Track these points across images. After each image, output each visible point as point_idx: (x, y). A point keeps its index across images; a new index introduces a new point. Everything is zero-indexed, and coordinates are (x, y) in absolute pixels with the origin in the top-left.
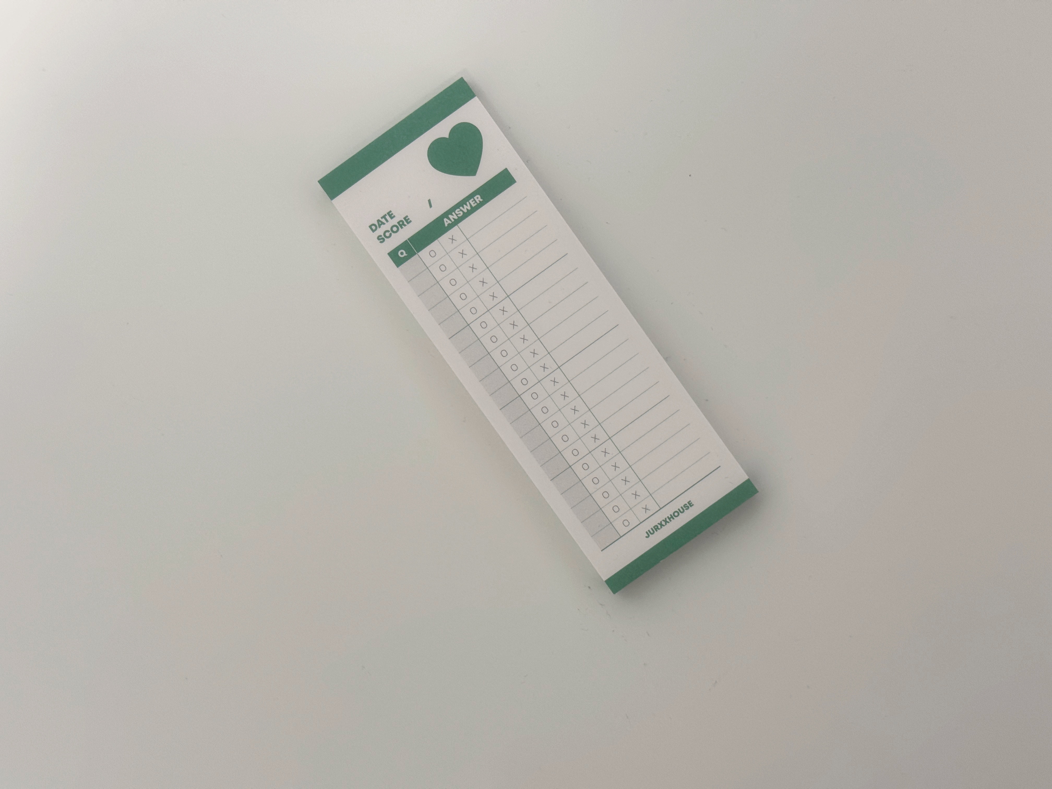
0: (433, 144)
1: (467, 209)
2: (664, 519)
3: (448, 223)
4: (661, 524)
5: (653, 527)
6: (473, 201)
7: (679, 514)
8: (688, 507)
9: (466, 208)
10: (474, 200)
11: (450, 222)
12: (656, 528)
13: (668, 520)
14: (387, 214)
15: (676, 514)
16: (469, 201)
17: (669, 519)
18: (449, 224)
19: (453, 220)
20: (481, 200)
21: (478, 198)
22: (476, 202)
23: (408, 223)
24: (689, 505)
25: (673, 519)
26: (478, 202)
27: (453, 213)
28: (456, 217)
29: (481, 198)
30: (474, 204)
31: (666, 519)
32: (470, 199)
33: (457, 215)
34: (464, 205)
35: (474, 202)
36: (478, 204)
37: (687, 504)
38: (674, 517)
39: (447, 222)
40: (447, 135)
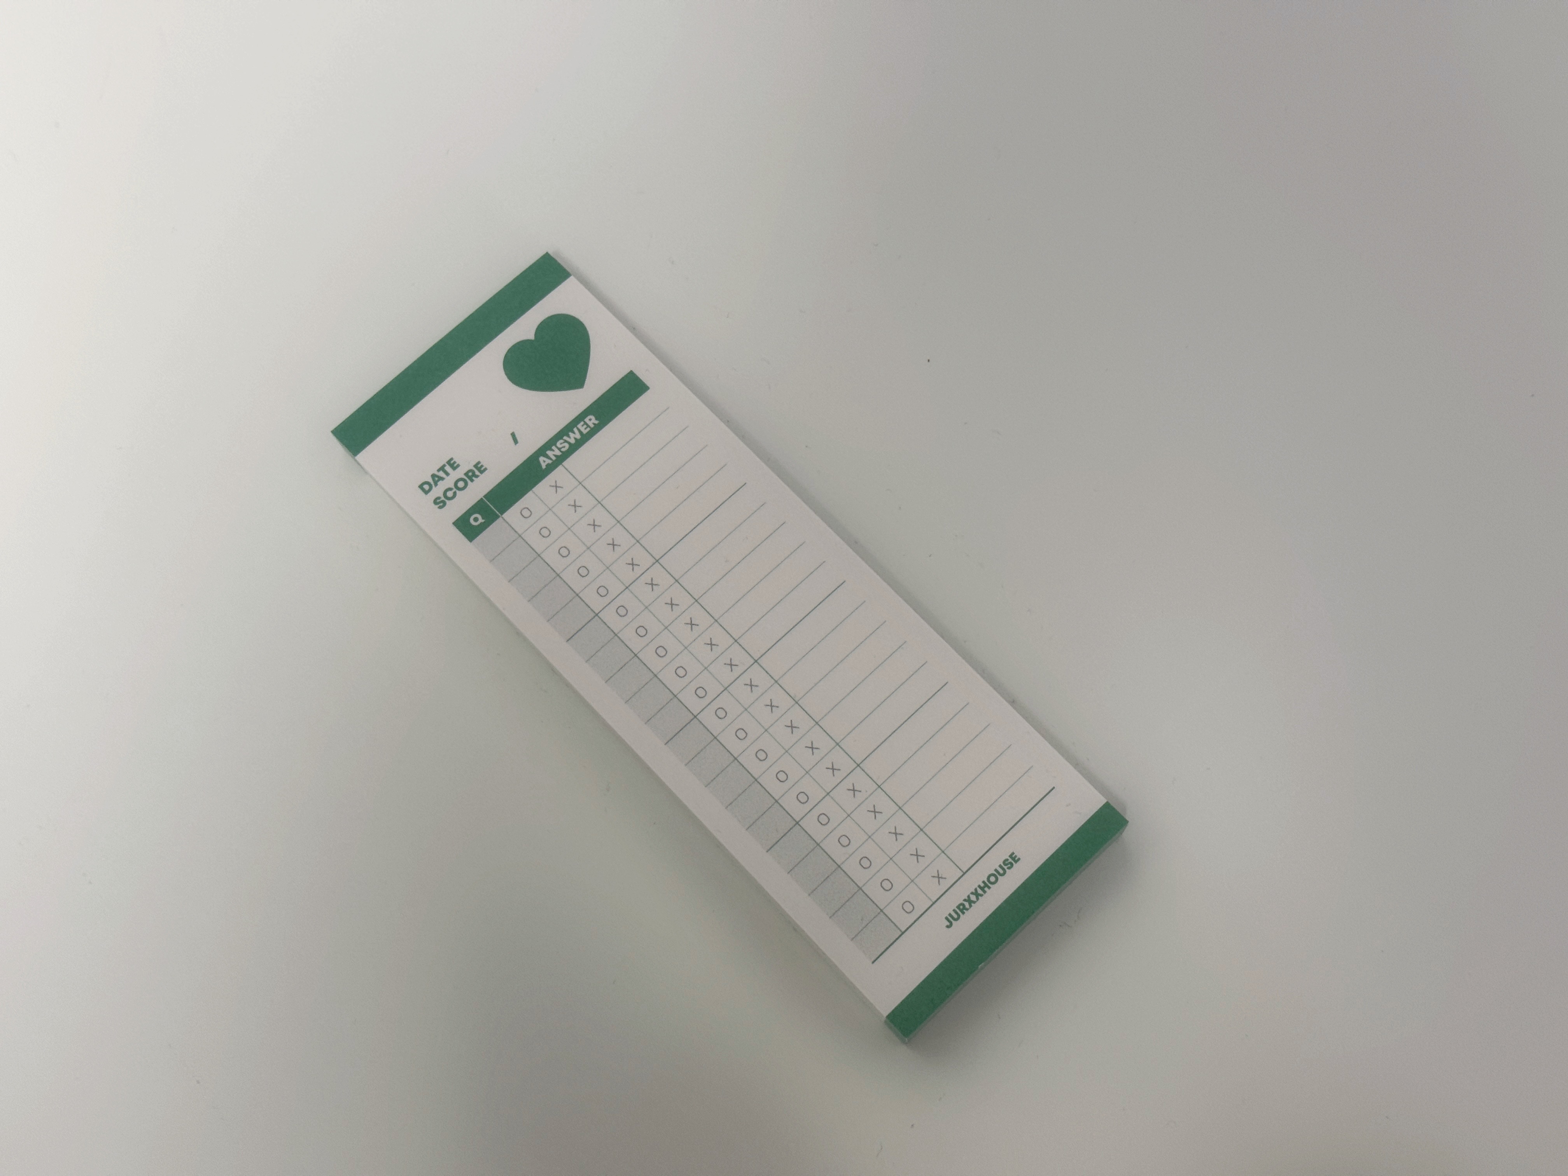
0: (510, 351)
1: (575, 439)
2: (974, 891)
3: (546, 463)
4: (968, 900)
5: (957, 907)
6: (583, 426)
7: (997, 879)
8: (1012, 865)
9: (573, 437)
10: (585, 423)
11: (550, 462)
12: (962, 908)
13: (980, 891)
14: (447, 464)
15: (992, 879)
16: (578, 426)
17: (982, 889)
18: (548, 465)
19: (554, 458)
20: (597, 422)
21: (591, 420)
22: (588, 426)
23: (482, 472)
24: (1012, 860)
25: (989, 888)
26: (592, 426)
27: (554, 448)
28: (558, 453)
29: (596, 419)
30: (585, 429)
31: (976, 890)
32: (578, 423)
33: (559, 449)
34: (570, 433)
35: (585, 426)
36: (592, 429)
37: (1009, 858)
38: (990, 885)
39: (544, 461)
40: (531, 336)
